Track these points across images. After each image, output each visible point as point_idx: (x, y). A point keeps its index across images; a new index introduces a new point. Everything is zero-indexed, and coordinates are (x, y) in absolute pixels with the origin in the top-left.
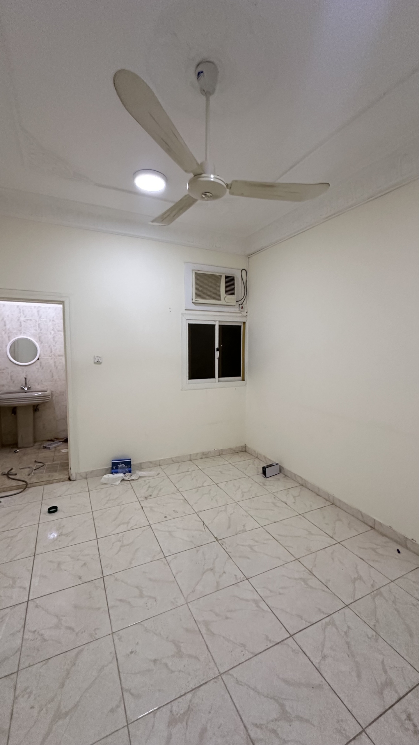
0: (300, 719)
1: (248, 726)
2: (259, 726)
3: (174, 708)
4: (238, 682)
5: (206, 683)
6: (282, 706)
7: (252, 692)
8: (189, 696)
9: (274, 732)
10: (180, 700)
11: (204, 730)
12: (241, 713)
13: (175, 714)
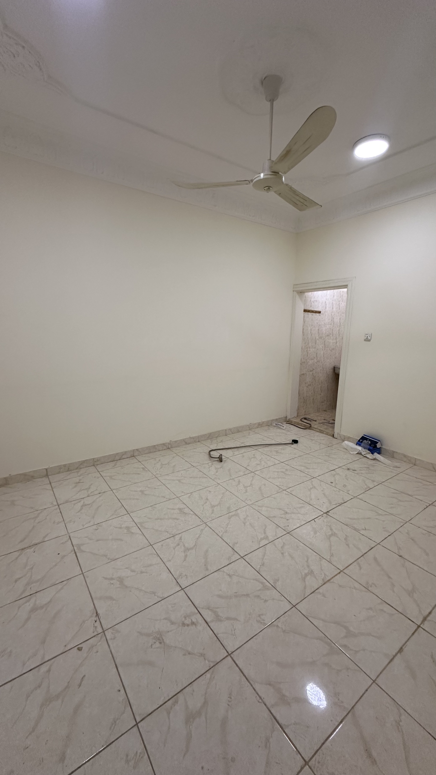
0: (186, 556)
1: (180, 535)
2: (181, 539)
3: (186, 509)
4: (202, 530)
5: (199, 518)
6: (192, 549)
7: (197, 536)
8: (192, 513)
9: (178, 545)
10: (190, 510)
11: (178, 519)
12: (186, 532)
13: (184, 509)
